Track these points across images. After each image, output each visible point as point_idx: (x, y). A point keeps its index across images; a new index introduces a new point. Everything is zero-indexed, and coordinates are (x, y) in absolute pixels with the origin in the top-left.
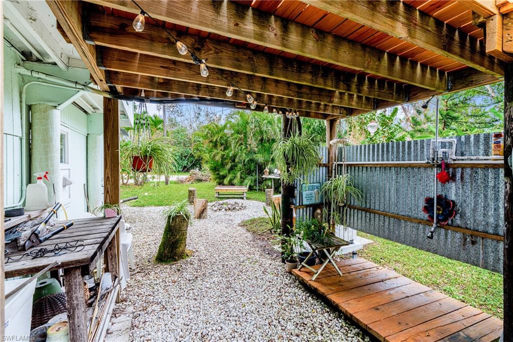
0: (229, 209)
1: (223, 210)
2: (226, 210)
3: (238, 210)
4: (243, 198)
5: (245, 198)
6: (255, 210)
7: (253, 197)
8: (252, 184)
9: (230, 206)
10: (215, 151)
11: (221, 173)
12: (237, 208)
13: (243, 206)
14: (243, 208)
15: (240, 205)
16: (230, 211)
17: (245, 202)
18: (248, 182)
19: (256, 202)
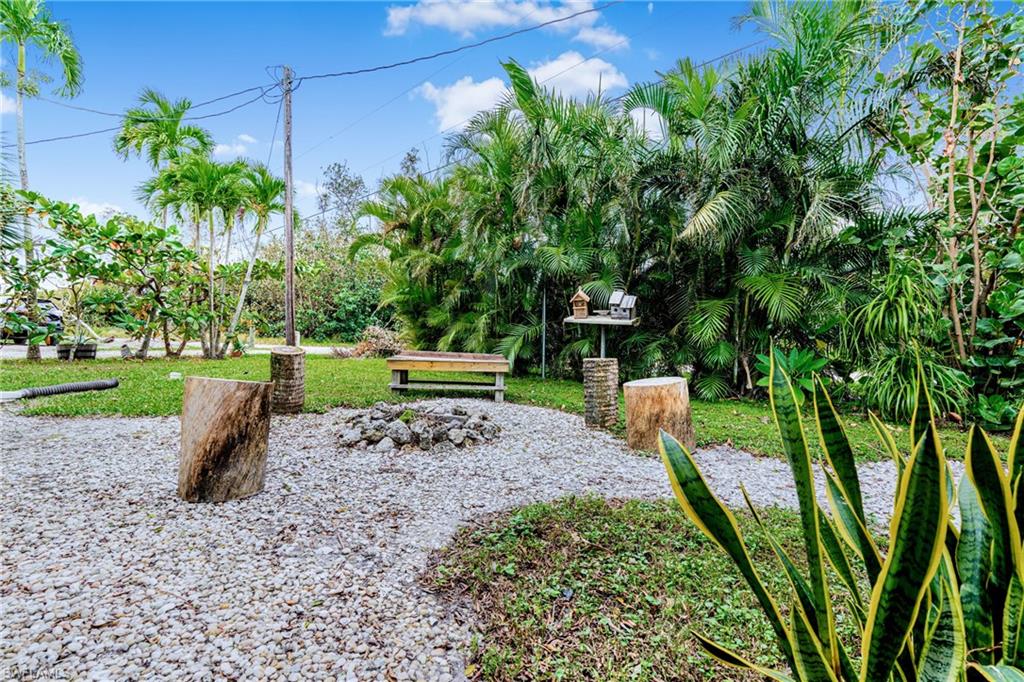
0: (416, 440)
1: (387, 443)
2: (399, 444)
3: (460, 446)
4: (490, 396)
5: (499, 396)
6: (541, 447)
7: (528, 395)
8: (527, 355)
9: (418, 427)
10: (414, 253)
11: (432, 322)
12: (453, 434)
13: (486, 424)
14: (482, 434)
15: (475, 419)
16: (417, 451)
17: (498, 411)
18: (513, 345)
19: (543, 410)
